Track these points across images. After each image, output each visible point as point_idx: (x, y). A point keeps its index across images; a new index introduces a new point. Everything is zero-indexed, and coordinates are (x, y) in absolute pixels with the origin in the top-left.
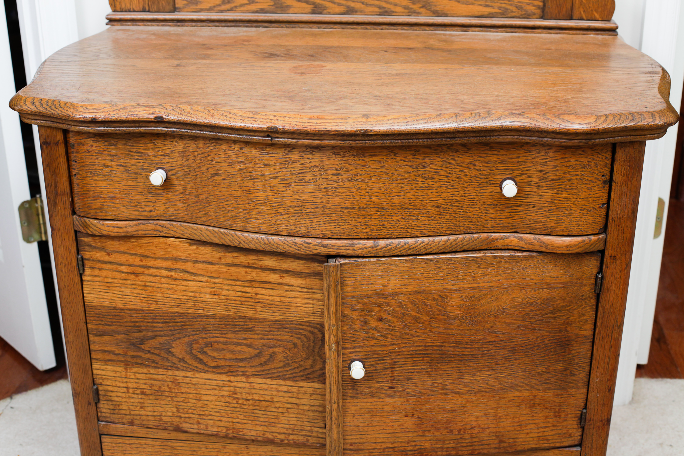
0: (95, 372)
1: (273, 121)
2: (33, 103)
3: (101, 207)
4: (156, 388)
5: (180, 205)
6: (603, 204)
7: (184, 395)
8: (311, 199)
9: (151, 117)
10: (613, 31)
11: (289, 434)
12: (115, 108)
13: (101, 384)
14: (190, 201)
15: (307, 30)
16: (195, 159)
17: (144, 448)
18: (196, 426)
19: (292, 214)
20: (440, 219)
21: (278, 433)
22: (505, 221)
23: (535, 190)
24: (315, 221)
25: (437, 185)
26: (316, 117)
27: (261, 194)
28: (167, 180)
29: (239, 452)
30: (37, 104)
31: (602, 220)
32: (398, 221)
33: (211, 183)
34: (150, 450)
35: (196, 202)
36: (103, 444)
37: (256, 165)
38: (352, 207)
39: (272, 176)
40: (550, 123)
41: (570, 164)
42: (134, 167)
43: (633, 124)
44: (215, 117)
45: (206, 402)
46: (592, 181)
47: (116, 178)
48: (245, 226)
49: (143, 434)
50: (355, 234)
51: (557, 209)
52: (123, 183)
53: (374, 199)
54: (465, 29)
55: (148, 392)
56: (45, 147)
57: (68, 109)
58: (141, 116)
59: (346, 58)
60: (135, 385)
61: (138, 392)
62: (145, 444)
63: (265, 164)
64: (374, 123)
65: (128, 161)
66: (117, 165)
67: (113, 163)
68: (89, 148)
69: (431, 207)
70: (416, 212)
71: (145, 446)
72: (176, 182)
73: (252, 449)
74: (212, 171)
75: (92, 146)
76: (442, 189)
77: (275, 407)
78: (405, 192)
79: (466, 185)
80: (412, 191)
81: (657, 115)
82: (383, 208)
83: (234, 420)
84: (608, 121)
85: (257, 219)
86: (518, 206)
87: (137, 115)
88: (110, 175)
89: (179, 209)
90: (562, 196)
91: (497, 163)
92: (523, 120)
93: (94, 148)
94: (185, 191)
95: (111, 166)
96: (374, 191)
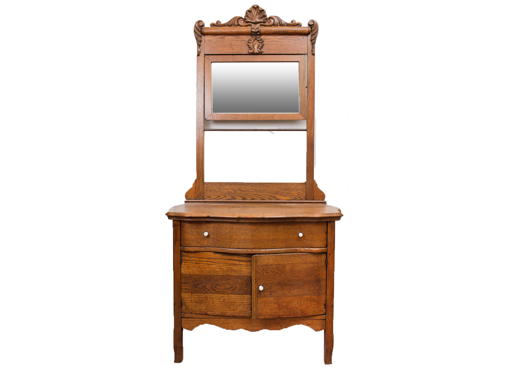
0: (182, 296)
1: (239, 215)
3: (189, 243)
5: (211, 242)
6: (326, 239)
8: (248, 238)
9: (206, 216)
10: (325, 203)
11: (240, 313)
12: (196, 214)
13: (183, 300)
14: (215, 241)
15: (241, 204)
16: (217, 229)
17: (195, 322)
19: (243, 242)
20: (283, 243)
21: (237, 313)
22: (300, 244)
23: (307, 235)
24: (249, 244)
25: (282, 234)
27: (235, 237)
28: (208, 235)
29: (224, 321)
30: (174, 214)
31: (325, 243)
32: (271, 244)
33: (221, 235)
34: (197, 322)
35: (216, 241)
36: (182, 321)
37: (234, 229)
39: (238, 232)
40: (310, 215)
41: (316, 228)
42: (199, 232)
43: (331, 216)
46: (322, 232)
47: (194, 235)
48: (230, 246)
49: (195, 316)
50: (260, 248)
52: (196, 236)
53: (265, 237)
54: (285, 203)
56: (174, 226)
57: (183, 214)
58: (203, 215)
59: (254, 208)
62: (195, 320)
63: (236, 229)
64: (265, 215)
65: (198, 230)
66: (195, 231)
67: (194, 230)
68: (187, 226)
69: (280, 240)
70: (276, 241)
71: (195, 321)
72: (211, 236)
73: (228, 320)
74: (221, 232)
75: (188, 225)
76: (283, 235)
78: (273, 235)
79: (289, 234)
80: (275, 235)
81: (337, 214)
82: (267, 240)
84: (325, 215)
85: (233, 244)
86: (303, 240)
88: (193, 233)
89: (211, 243)
90: (314, 236)
91: (297, 228)
92: (303, 215)
94: (213, 238)
95: (193, 231)
96: (265, 235)
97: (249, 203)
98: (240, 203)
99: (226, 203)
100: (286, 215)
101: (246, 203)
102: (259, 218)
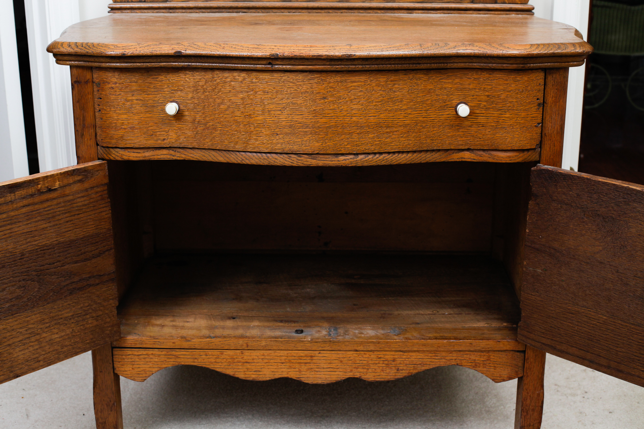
1: (274, 50)
2: (70, 46)
3: (122, 137)
5: (189, 133)
6: (539, 124)
8: (303, 120)
9: (171, 52)
10: (530, 11)
12: (141, 46)
14: (199, 129)
15: (279, 13)
16: (204, 92)
17: (151, 358)
19: (287, 134)
20: (407, 137)
22: (459, 139)
23: (484, 112)
24: (305, 139)
25: (404, 107)
26: (309, 46)
27: (260, 118)
28: (179, 112)
29: (235, 357)
30: (73, 46)
31: (537, 136)
32: (373, 138)
33: (217, 112)
34: (156, 360)
35: (204, 130)
36: (114, 357)
37: (256, 93)
38: (336, 126)
39: (270, 101)
40: (495, 50)
41: (510, 89)
42: (151, 101)
43: (559, 51)
44: (226, 49)
46: (529, 103)
47: (135, 111)
48: (246, 146)
49: (150, 344)
50: (339, 150)
51: (501, 128)
52: (142, 115)
53: (354, 119)
54: (410, 11)
56: (76, 85)
57: (101, 48)
58: (163, 51)
59: (319, 25)
62: (152, 354)
63: (264, 92)
64: (356, 49)
65: (146, 96)
66: (137, 100)
67: (133, 98)
68: (113, 86)
69: (400, 126)
70: (388, 130)
71: (151, 356)
72: (186, 113)
73: (247, 354)
74: (218, 101)
75: (116, 83)
76: (409, 111)
78: (379, 113)
79: (428, 108)
80: (385, 112)
81: (577, 46)
82: (361, 127)
84: (540, 49)
85: (256, 140)
86: (470, 126)
87: (160, 50)
88: (131, 108)
89: (189, 137)
90: (505, 116)
91: (452, 89)
92: (473, 48)
93: (117, 85)
94: (194, 120)
95: (132, 100)
96: (354, 112)
97: (304, 11)
98: (276, 11)
99: (233, 12)
100: (419, 47)
101: (294, 11)
102: (336, 56)
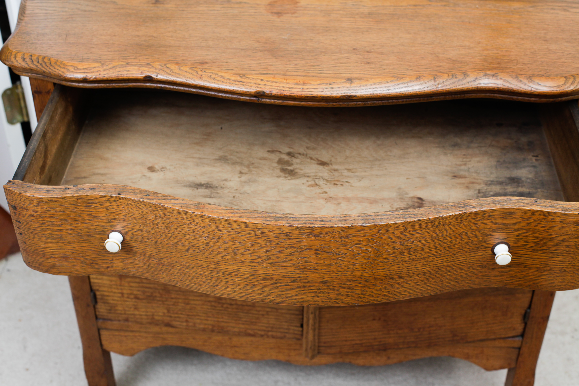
0: (92, 280)
4: (149, 294)
7: (174, 300)
11: (268, 331)
13: (98, 290)
18: (185, 324)
19: (266, 286)
20: (426, 283)
21: (259, 330)
23: (529, 253)
24: (291, 292)
25: (426, 256)
27: (231, 267)
32: (381, 289)
38: (333, 281)
45: (194, 306)
50: (335, 303)
51: (550, 270)
53: (357, 273)
55: (141, 297)
60: (129, 292)
61: (132, 296)
70: (401, 281)
72: (134, 244)
76: (431, 259)
77: (257, 311)
78: (391, 265)
79: (455, 252)
80: (399, 263)
82: (365, 280)
83: (219, 320)
90: (557, 259)
91: (491, 230)
96: (356, 266)
